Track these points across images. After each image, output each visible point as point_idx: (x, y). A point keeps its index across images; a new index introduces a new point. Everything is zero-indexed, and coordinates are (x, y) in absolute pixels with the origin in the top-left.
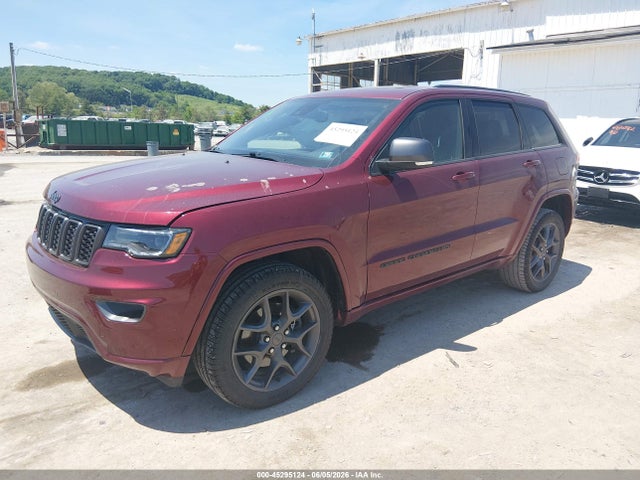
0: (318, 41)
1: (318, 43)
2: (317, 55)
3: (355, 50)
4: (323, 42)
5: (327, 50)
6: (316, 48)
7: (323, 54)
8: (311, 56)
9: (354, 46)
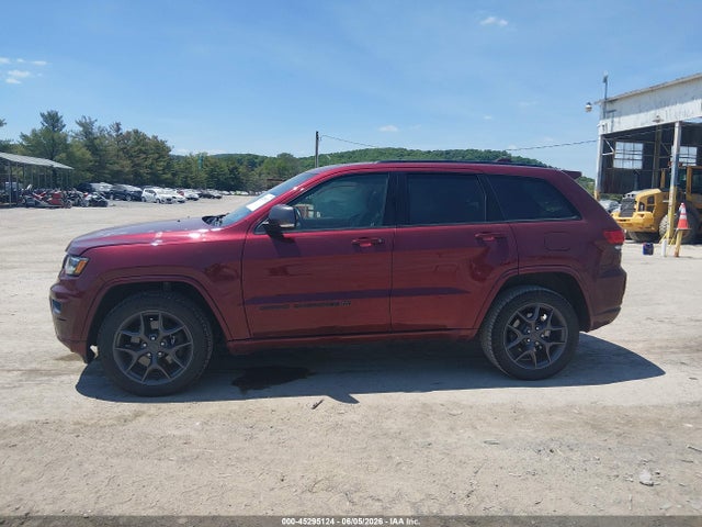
0: (610, 107)
1: (609, 107)
2: (609, 122)
3: (653, 112)
4: (616, 106)
5: (620, 115)
6: (607, 114)
7: (616, 120)
8: (602, 122)
9: (652, 109)
